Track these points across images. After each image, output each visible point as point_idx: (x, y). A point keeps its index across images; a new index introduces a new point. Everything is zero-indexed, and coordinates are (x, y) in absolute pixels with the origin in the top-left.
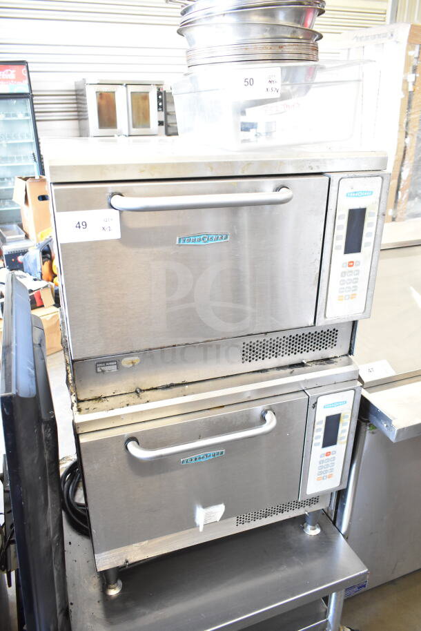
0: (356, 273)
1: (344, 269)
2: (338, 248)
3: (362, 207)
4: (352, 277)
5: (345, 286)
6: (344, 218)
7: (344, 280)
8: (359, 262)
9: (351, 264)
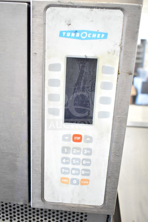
0: (86, 152)
1: (66, 144)
2: (54, 112)
3: (90, 55)
4: (81, 157)
5: (70, 166)
6: (59, 70)
7: (67, 158)
8: (91, 138)
9: (79, 138)
